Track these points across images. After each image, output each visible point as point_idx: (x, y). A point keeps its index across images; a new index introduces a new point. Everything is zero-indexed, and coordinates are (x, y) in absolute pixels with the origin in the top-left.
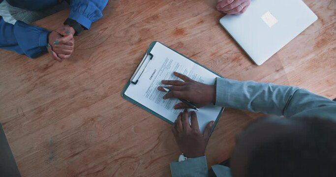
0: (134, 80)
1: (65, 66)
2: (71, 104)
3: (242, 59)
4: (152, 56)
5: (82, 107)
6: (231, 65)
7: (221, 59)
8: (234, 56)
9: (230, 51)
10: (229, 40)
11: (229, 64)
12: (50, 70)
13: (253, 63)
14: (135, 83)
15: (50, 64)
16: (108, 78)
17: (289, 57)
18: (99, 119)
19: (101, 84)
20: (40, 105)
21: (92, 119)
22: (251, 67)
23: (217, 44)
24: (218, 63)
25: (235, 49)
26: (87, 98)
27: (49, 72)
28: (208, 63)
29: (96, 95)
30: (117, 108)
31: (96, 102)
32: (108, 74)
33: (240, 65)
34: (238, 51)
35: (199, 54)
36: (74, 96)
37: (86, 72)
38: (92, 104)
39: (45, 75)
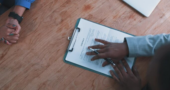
0: (70, 49)
1: (15, 51)
2: (26, 77)
3: (135, 15)
4: (79, 29)
5: (34, 78)
6: (129, 21)
7: (121, 19)
8: (129, 15)
9: (125, 12)
10: (123, 5)
11: (127, 21)
12: (5, 57)
13: (143, 16)
14: (72, 51)
15: (4, 53)
16: (47, 53)
17: (166, 6)
18: (48, 83)
19: (43, 57)
20: (5, 83)
21: (44, 84)
22: (143, 19)
23: (115, 9)
24: (119, 22)
25: (129, 10)
26: (36, 70)
27: (5, 59)
28: (112, 25)
29: (42, 67)
30: (59, 72)
31: (43, 72)
32: (46, 49)
33: (135, 20)
34: (131, 10)
35: (105, 20)
36: (27, 71)
37: (31, 52)
38: (41, 74)
39: (3, 62)
